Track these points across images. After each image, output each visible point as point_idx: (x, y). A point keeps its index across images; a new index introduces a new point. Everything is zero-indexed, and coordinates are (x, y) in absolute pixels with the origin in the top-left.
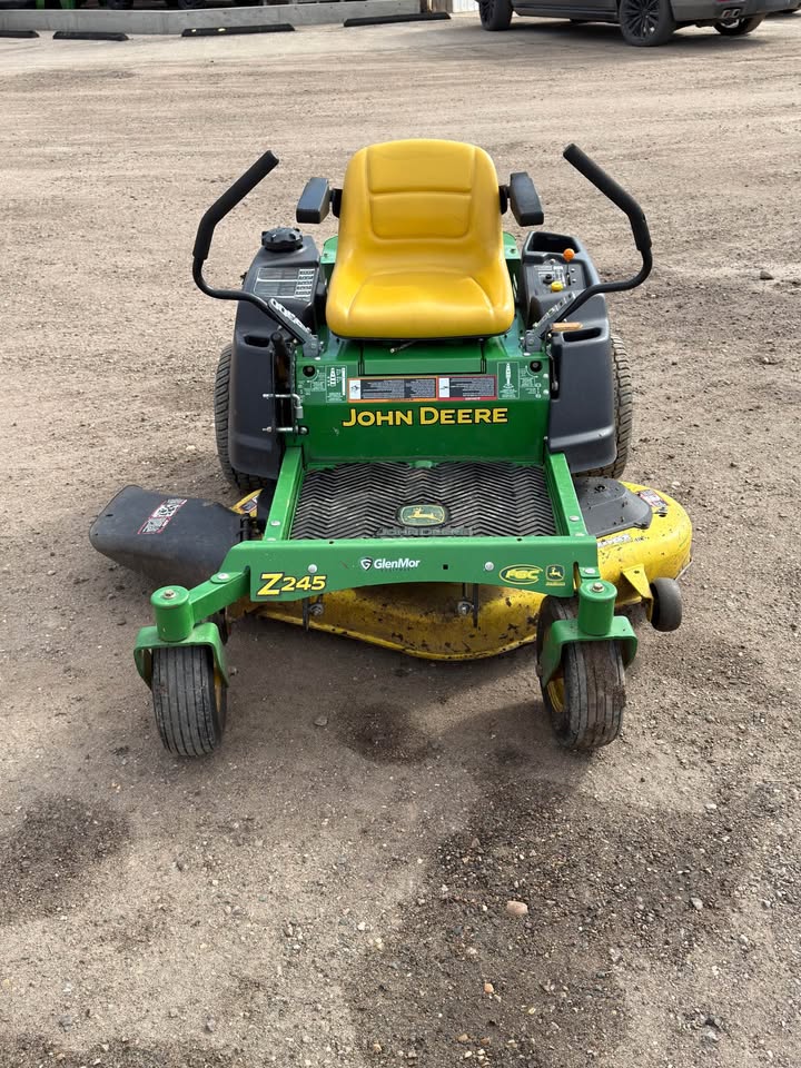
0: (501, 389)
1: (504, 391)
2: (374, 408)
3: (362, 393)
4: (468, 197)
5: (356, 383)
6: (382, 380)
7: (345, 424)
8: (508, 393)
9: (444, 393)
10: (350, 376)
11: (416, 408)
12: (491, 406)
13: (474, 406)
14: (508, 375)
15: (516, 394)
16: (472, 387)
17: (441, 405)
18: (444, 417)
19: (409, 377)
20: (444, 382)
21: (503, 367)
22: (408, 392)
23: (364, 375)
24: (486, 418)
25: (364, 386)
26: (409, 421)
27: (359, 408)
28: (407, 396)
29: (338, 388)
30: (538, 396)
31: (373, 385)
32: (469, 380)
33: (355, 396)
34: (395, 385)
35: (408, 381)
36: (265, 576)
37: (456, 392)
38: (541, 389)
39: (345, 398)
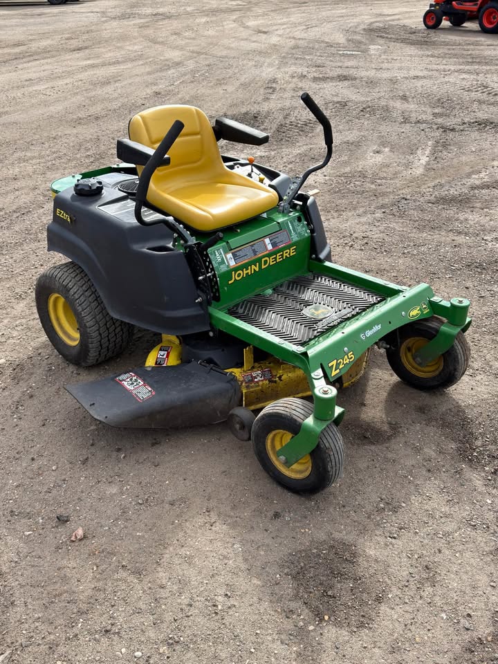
0: (291, 236)
2: (241, 268)
3: (235, 260)
4: (199, 137)
5: (230, 255)
6: (241, 250)
7: (230, 282)
8: (295, 238)
9: (270, 247)
10: (226, 253)
11: (259, 260)
12: (289, 247)
13: (282, 250)
14: (291, 228)
15: (298, 237)
16: (279, 240)
17: (269, 255)
19: (252, 243)
20: (267, 241)
21: (287, 224)
22: (255, 252)
23: (232, 250)
25: (234, 256)
26: (257, 269)
27: (236, 269)
28: (255, 255)
29: (223, 262)
30: (306, 235)
31: (238, 254)
32: (277, 236)
33: (232, 263)
34: (247, 251)
35: (252, 246)
36: (330, 365)
37: (274, 245)
38: (306, 231)
39: (228, 266)
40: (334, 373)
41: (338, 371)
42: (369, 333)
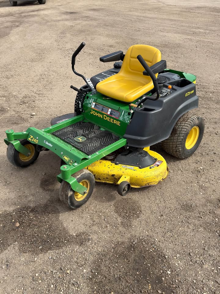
1: (120, 118)
2: (96, 111)
5: (94, 104)
6: (99, 105)
7: (91, 113)
8: (121, 118)
9: (109, 113)
10: (94, 102)
11: (103, 114)
12: (117, 120)
13: (114, 119)
14: (123, 114)
15: (122, 119)
16: (114, 114)
17: (108, 116)
18: (108, 119)
19: (104, 106)
20: (110, 110)
21: (123, 111)
22: (102, 110)
23: (97, 102)
24: (116, 123)
25: (95, 105)
26: (102, 117)
27: (93, 110)
29: (91, 104)
30: (127, 122)
31: (97, 105)
32: (115, 112)
33: (93, 107)
34: (101, 107)
35: (103, 107)
36: (31, 136)
37: (111, 114)
38: (128, 120)
39: (91, 106)
40: (29, 139)
41: (31, 140)
42: (47, 143)
